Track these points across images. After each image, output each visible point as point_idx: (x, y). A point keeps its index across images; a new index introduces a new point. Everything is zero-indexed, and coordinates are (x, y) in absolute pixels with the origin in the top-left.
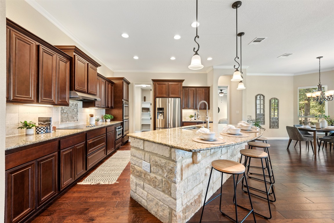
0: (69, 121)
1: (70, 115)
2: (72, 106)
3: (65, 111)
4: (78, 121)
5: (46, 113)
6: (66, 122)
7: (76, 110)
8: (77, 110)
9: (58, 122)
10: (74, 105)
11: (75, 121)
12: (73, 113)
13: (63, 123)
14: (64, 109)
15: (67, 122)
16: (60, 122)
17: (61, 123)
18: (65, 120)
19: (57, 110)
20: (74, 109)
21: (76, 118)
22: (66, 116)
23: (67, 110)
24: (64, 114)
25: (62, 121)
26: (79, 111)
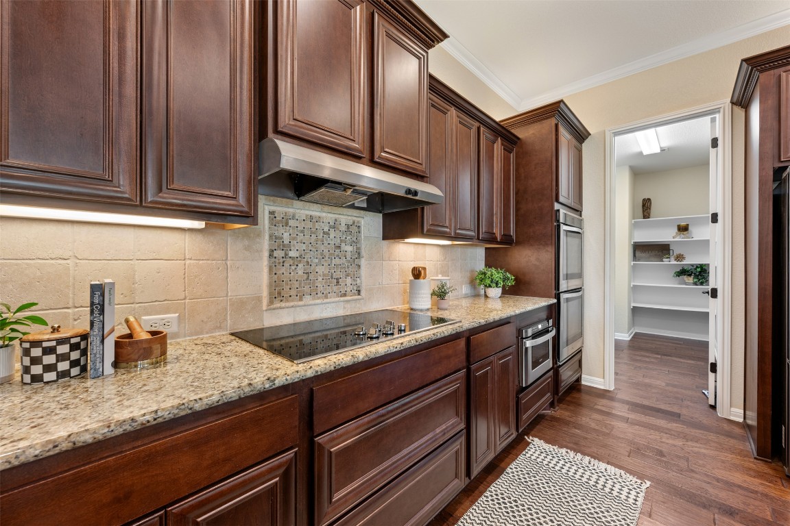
0: (314, 292)
1: (320, 269)
2: (332, 234)
3: (292, 254)
4: (363, 293)
5: (188, 262)
6: (301, 299)
7: (349, 248)
8: (359, 249)
9: (259, 299)
10: (343, 228)
11: (345, 295)
12: (337, 261)
13: (283, 304)
14: (286, 242)
15: (307, 300)
16: (265, 302)
17: (271, 302)
18: (293, 292)
19: (248, 248)
20: (343, 245)
21: (349, 280)
22: (300, 272)
23: (304, 247)
24: (287, 265)
25: (279, 293)
26: (363, 253)
